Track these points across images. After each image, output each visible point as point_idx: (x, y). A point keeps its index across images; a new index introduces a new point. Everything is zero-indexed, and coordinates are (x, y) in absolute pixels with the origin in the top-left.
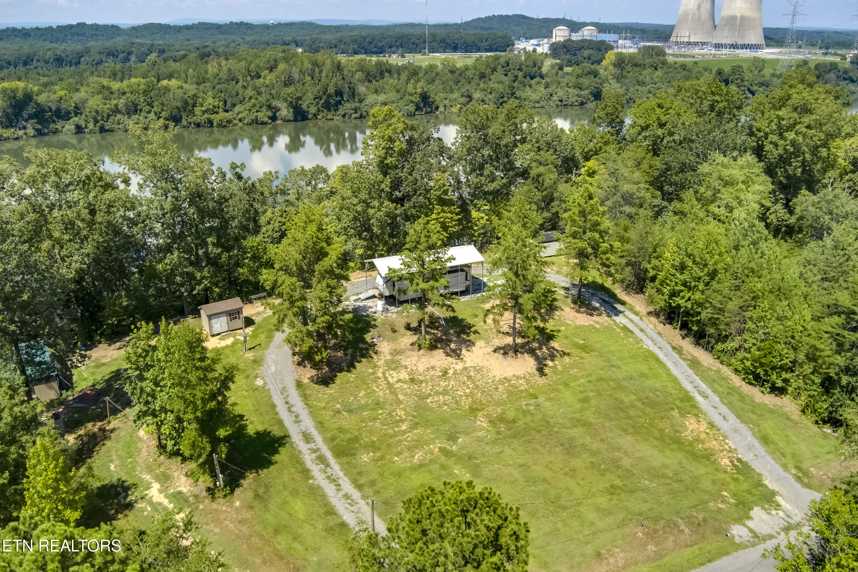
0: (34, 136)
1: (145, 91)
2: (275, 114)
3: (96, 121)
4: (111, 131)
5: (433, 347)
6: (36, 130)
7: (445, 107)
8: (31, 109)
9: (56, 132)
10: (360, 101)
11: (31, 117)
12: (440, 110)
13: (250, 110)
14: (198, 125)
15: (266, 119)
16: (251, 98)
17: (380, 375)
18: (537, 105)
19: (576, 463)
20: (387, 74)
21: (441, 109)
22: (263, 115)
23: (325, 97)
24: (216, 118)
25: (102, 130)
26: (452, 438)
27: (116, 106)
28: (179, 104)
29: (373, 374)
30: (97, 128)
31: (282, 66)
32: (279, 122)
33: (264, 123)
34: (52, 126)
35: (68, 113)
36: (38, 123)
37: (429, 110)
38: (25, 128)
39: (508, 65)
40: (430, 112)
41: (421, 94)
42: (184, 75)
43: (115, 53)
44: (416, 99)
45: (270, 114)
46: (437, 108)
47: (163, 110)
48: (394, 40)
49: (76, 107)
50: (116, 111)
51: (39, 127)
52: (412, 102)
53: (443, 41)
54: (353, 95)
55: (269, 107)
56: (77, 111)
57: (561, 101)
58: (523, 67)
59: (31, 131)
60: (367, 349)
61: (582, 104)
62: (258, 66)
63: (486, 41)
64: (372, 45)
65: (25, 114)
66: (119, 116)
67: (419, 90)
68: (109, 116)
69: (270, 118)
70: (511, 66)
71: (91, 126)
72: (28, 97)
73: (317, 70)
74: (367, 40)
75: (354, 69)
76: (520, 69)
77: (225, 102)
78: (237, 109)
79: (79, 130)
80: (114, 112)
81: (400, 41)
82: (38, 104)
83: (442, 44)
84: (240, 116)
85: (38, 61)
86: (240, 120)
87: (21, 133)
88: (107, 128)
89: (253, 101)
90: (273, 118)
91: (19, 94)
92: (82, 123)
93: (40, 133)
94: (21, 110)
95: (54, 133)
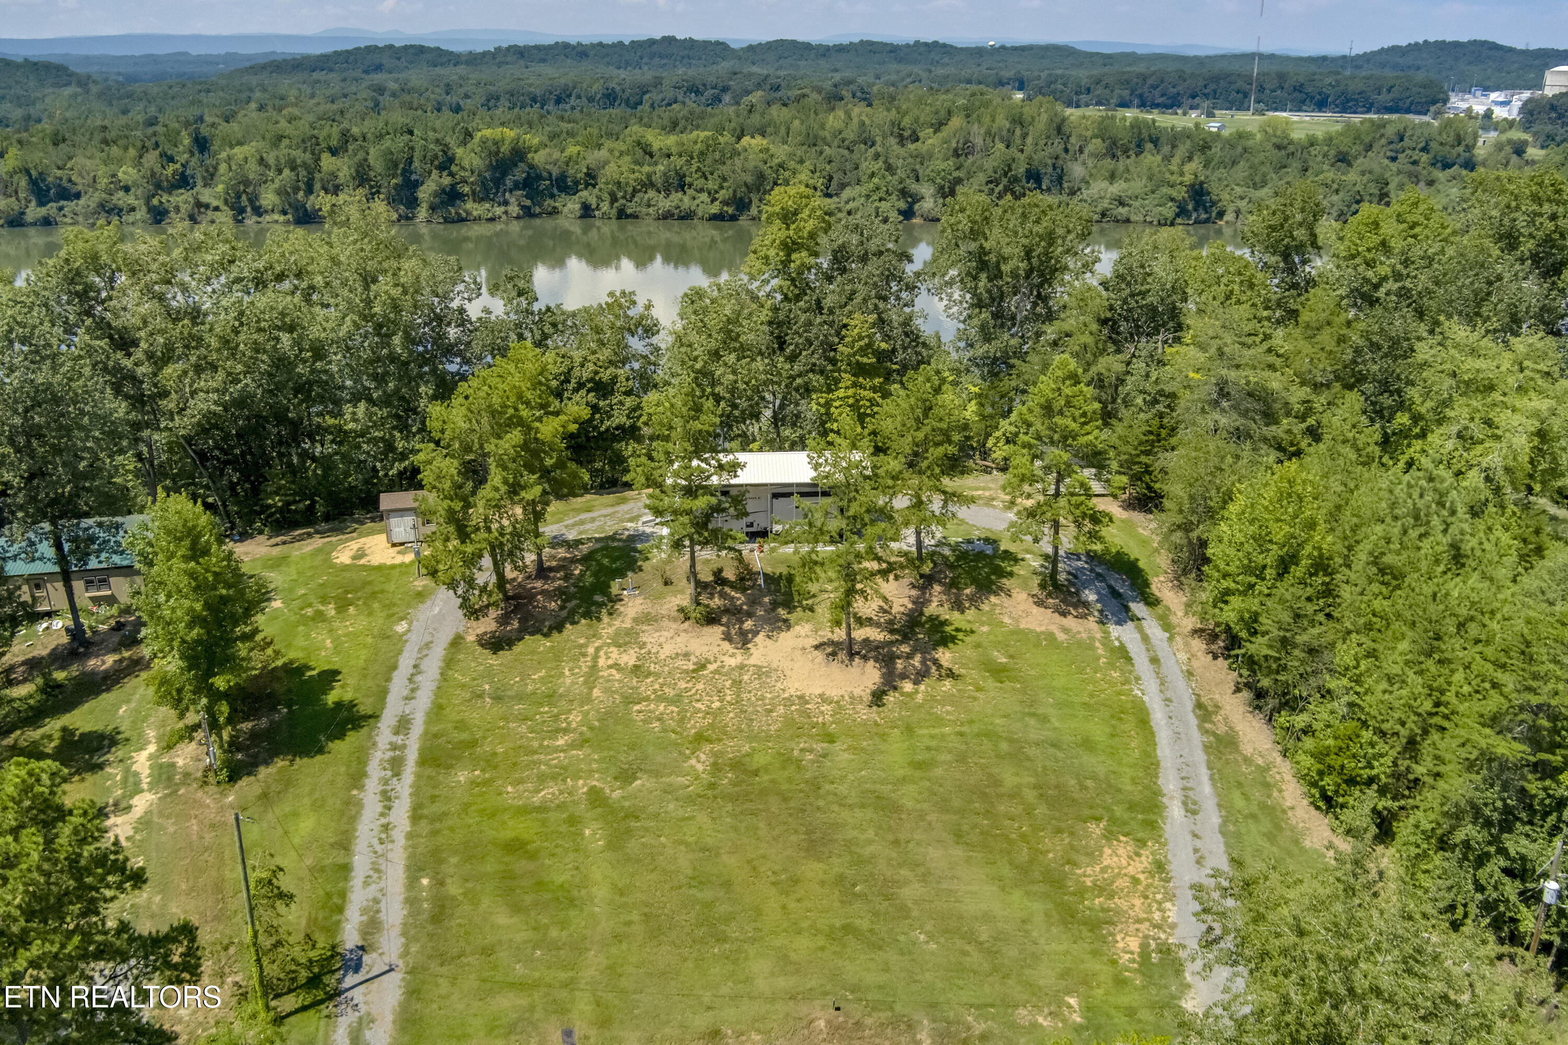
0: (518, 218)
1: (702, 153)
2: (911, 206)
3: (614, 199)
4: (635, 216)
5: (711, 619)
6: (523, 207)
7: (1238, 212)
8: (519, 174)
9: (554, 212)
10: (1072, 193)
11: (516, 186)
12: (1226, 218)
13: (868, 197)
15: (893, 215)
16: (873, 175)
17: (591, 650)
19: (812, 869)
20: (1149, 146)
21: (1229, 216)
22: (889, 208)
23: (1005, 181)
25: (622, 214)
26: (626, 777)
27: (649, 176)
28: (749, 179)
29: (581, 646)
30: (614, 212)
31: (956, 122)
32: (916, 221)
34: (549, 202)
35: (577, 183)
36: (527, 197)
37: (1204, 216)
38: (506, 203)
39: (1402, 140)
40: (1207, 221)
41: (1192, 186)
42: (783, 130)
43: (701, 88)
44: (1180, 193)
45: (902, 205)
46: (1221, 214)
47: (722, 188)
48: (1201, 83)
49: (588, 174)
50: (648, 184)
51: (528, 203)
52: (1172, 200)
53: (1298, 88)
54: (1060, 179)
55: (904, 193)
56: (591, 178)
58: (1434, 145)
59: (514, 209)
60: (603, 604)
62: (916, 120)
63: (1389, 91)
64: (1157, 93)
65: (509, 183)
66: (651, 193)
67: (1188, 178)
68: (635, 191)
69: (900, 212)
70: (1407, 142)
71: (605, 207)
72: (519, 154)
73: (1018, 132)
74: (1150, 82)
75: (1089, 134)
76: (1425, 149)
77: (831, 178)
78: (847, 193)
79: (587, 211)
80: (644, 185)
81: (1212, 86)
82: (531, 166)
83: (1296, 94)
84: (851, 205)
85: (579, 97)
86: (849, 213)
87: (499, 210)
88: (629, 211)
89: (875, 180)
90: (908, 214)
91: (505, 149)
92: (593, 201)
93: (528, 213)
94: (504, 174)
95: (550, 214)
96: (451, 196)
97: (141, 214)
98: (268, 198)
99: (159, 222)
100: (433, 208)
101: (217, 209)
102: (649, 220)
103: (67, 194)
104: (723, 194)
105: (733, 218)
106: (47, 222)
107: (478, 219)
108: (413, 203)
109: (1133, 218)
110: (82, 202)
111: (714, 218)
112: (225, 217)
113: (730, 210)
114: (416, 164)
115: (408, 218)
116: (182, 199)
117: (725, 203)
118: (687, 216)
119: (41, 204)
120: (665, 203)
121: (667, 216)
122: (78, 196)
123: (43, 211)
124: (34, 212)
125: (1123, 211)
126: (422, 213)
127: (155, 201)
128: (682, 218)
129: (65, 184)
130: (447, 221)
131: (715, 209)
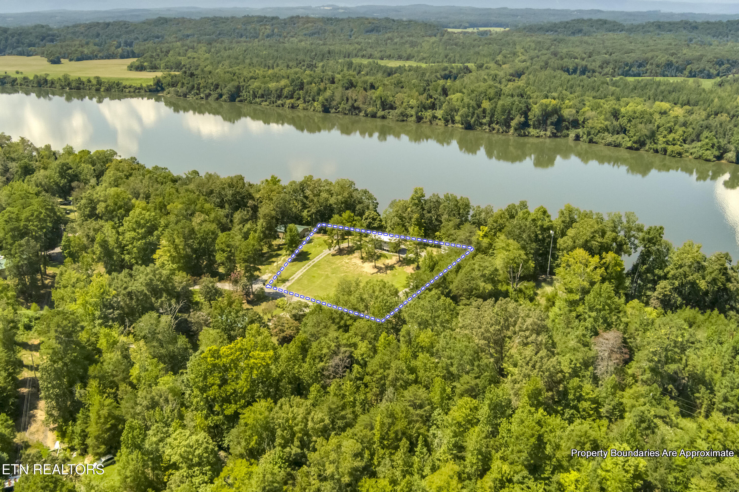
0: (550, 137)
2: (722, 154)
3: (589, 135)
4: (596, 143)
6: (553, 133)
8: (554, 118)
11: (552, 124)
13: (701, 147)
14: (656, 151)
15: (711, 157)
22: (709, 154)
24: (670, 148)
25: (591, 141)
27: (608, 126)
28: (648, 133)
30: (588, 140)
32: (723, 161)
33: (709, 161)
34: (565, 132)
36: (555, 129)
38: (546, 130)
45: (717, 153)
47: (635, 135)
49: (583, 122)
50: (606, 129)
51: (555, 131)
55: (719, 148)
56: (583, 124)
59: (548, 133)
65: (549, 122)
66: (606, 134)
68: (599, 132)
69: (715, 157)
71: (585, 137)
72: (556, 111)
78: (695, 144)
79: (577, 138)
80: (604, 130)
82: (561, 116)
84: (693, 150)
86: (691, 154)
87: (542, 133)
88: (594, 140)
89: (707, 140)
90: (719, 158)
91: (549, 108)
92: (581, 134)
93: (554, 135)
94: (547, 119)
95: (565, 136)
96: (525, 125)
97: (414, 118)
98: (457, 118)
99: (419, 122)
100: (516, 129)
101: (440, 119)
102: (602, 145)
103: (392, 107)
104: (635, 138)
105: (637, 149)
106: (383, 117)
107: (533, 136)
108: (509, 127)
110: (396, 111)
111: (630, 148)
112: (441, 123)
113: (636, 146)
114: (513, 112)
115: (506, 132)
116: (428, 114)
117: (635, 142)
118: (618, 146)
119: (384, 110)
120: (610, 138)
121: (609, 144)
122: (395, 108)
123: (383, 113)
124: (380, 113)
126: (512, 131)
127: (419, 114)
128: (615, 146)
129: (392, 103)
130: (520, 135)
131: (629, 144)
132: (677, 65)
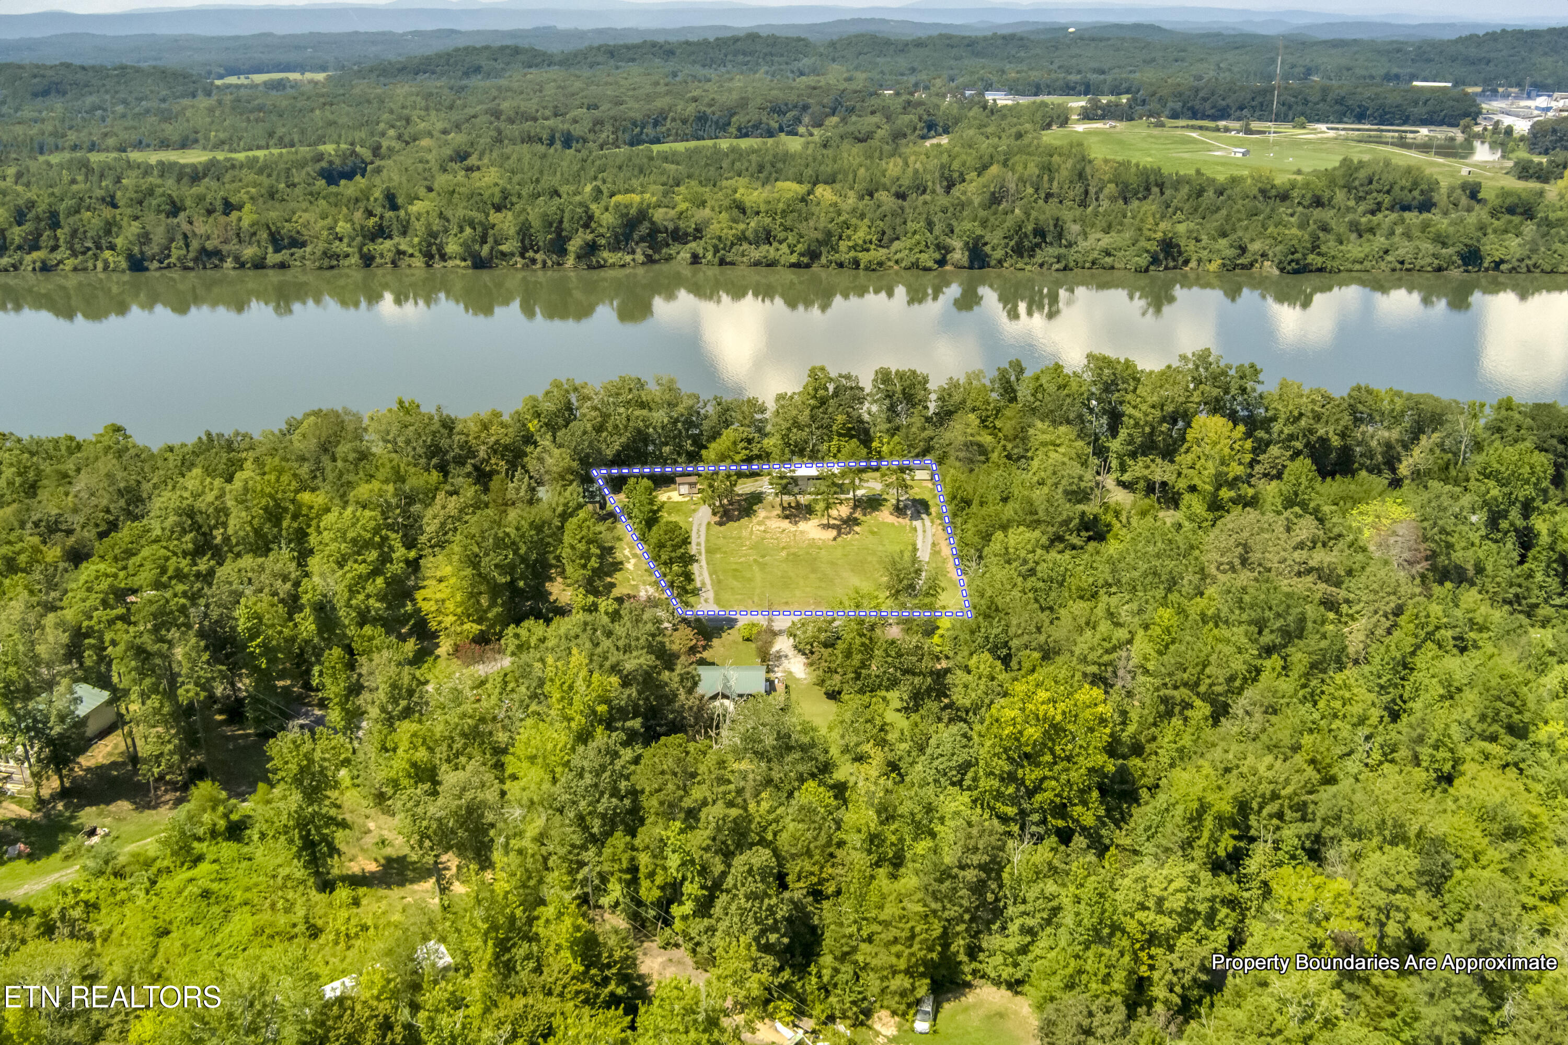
0: (643, 264)
1: (783, 211)
2: (944, 256)
3: (716, 251)
4: (732, 264)
6: (647, 256)
7: (1199, 261)
8: (644, 229)
9: (669, 259)
10: (1070, 245)
11: (642, 239)
12: (1190, 265)
13: (911, 250)
14: (841, 265)
15: (930, 264)
16: (915, 233)
17: (750, 526)
18: (1357, 267)
21: (1193, 264)
22: (927, 259)
23: (1016, 238)
24: (864, 257)
25: (722, 262)
27: (743, 232)
28: (820, 236)
29: (747, 524)
30: (717, 260)
32: (948, 268)
33: (926, 269)
34: (665, 251)
35: (686, 234)
36: (650, 247)
37: (1171, 264)
38: (633, 252)
40: (1175, 268)
41: (1164, 241)
42: (851, 176)
44: (1153, 247)
45: (937, 256)
46: (1186, 262)
47: (799, 242)
49: (696, 230)
50: (742, 238)
51: (650, 252)
52: (1147, 251)
54: (1060, 236)
55: (938, 247)
56: (698, 234)
57: (1402, 263)
59: (640, 257)
60: (751, 514)
61: (1439, 269)
62: (964, 164)
65: (636, 237)
66: (745, 246)
67: (1159, 235)
68: (733, 244)
69: (936, 262)
70: (1375, 186)
71: (709, 256)
72: (643, 215)
73: (1046, 178)
75: (1106, 178)
76: (1390, 192)
77: (884, 233)
78: (896, 245)
79: (695, 259)
80: (739, 239)
82: (653, 223)
84: (898, 256)
86: (897, 262)
87: (628, 258)
88: (728, 260)
89: (917, 237)
90: (942, 262)
91: (633, 211)
92: (701, 252)
93: (650, 260)
94: (631, 232)
95: (667, 260)
96: (591, 248)
97: (354, 260)
98: (452, 247)
99: (368, 266)
100: (579, 257)
101: (412, 255)
102: (742, 267)
103: (296, 243)
104: (800, 248)
105: (808, 266)
106: (283, 266)
107: (613, 265)
108: (563, 252)
109: (1117, 265)
110: (308, 249)
111: (793, 265)
112: (418, 262)
113: (805, 260)
114: (566, 225)
115: (559, 264)
116: (385, 246)
117: (802, 255)
118: (772, 264)
119: (277, 251)
120: (756, 254)
121: (757, 264)
122: (303, 245)
123: (278, 258)
124: (273, 258)
125: (1108, 260)
126: (570, 261)
127: (365, 249)
128: (768, 265)
129: (293, 234)
130: (590, 267)
131: (794, 259)
132: (715, 118)
